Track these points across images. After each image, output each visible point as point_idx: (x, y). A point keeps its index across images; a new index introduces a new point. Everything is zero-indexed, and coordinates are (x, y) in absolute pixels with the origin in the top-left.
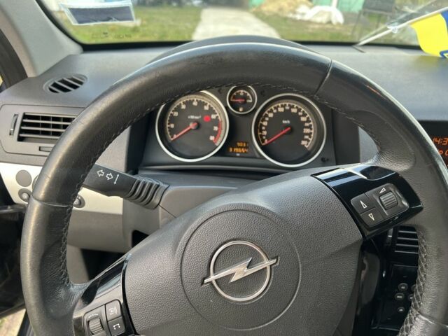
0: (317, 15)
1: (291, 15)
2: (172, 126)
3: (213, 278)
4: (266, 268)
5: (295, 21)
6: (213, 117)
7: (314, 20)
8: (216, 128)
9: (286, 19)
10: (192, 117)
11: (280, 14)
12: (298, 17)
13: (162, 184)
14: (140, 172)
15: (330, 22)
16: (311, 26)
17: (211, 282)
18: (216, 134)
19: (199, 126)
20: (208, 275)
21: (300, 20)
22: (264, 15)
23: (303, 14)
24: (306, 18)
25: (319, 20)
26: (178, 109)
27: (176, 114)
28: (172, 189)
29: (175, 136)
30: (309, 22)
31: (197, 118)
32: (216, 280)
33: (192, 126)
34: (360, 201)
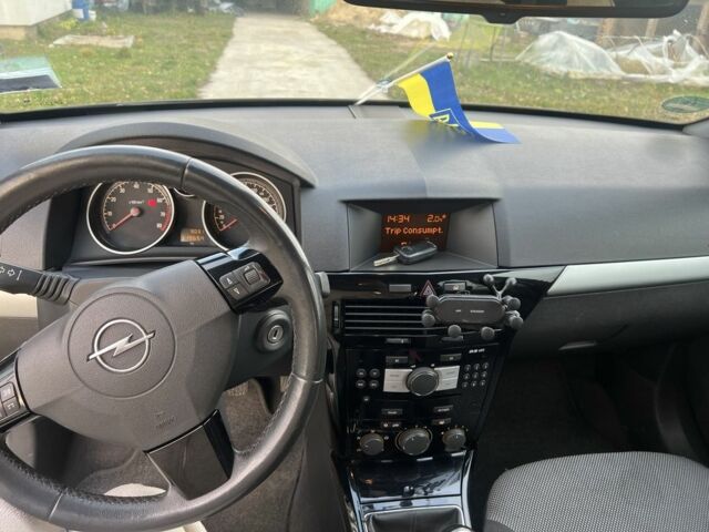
0: (410, 26)
1: (372, 27)
2: (110, 213)
3: (97, 354)
4: (144, 342)
5: (378, 35)
6: (159, 200)
7: (405, 33)
8: (163, 214)
9: (364, 32)
10: (134, 202)
11: (358, 25)
12: (383, 29)
13: (72, 278)
14: (64, 269)
15: (430, 38)
16: (402, 44)
17: (95, 358)
18: (163, 221)
19: (142, 212)
20: (93, 352)
21: (386, 34)
22: (331, 26)
23: (391, 25)
24: (396, 30)
25: (414, 34)
26: (116, 193)
27: (114, 199)
28: (84, 282)
29: (114, 226)
30: (400, 37)
31: (139, 202)
32: (101, 356)
33: (134, 212)
34: (227, 279)
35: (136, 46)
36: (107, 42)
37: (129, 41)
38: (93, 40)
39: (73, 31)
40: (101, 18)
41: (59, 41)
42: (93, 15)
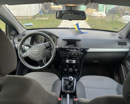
0: (98, 14)
1: (91, 15)
6: (43, 39)
7: (97, 16)
13: (32, 45)
15: (102, 16)
16: (96, 18)
21: (93, 16)
23: (94, 14)
33: (40, 40)
35: (48, 19)
36: (44, 19)
37: (47, 18)
38: (42, 18)
39: (39, 17)
40: (43, 15)
41: (37, 19)
42: (42, 14)
